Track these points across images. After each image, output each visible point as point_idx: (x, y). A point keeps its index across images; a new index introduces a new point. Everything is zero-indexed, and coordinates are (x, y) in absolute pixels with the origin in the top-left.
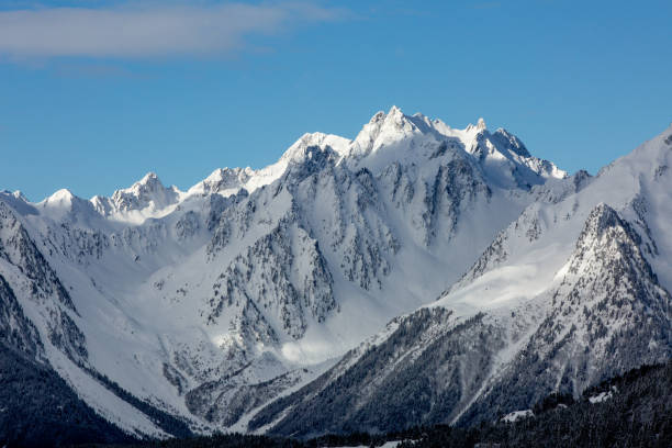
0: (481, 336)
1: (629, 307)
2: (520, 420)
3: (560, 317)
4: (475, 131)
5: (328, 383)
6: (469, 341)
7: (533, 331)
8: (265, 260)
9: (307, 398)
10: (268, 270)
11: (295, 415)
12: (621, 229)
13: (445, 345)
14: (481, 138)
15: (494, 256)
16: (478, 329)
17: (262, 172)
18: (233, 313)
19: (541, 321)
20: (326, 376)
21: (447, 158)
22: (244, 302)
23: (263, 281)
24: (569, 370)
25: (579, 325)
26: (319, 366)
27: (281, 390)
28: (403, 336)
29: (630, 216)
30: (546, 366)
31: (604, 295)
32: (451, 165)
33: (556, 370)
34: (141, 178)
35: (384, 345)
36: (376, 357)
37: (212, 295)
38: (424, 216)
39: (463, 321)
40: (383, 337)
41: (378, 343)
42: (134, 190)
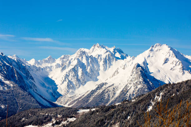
0: (113, 88)
1: (142, 83)
2: (118, 105)
3: (129, 84)
4: (113, 48)
5: (84, 97)
6: (111, 89)
7: (124, 87)
8: (72, 73)
9: (80, 100)
10: (72, 75)
11: (77, 103)
12: (140, 68)
13: (107, 90)
14: (114, 50)
15: (116, 73)
16: (113, 87)
17: (72, 56)
18: (66, 83)
19: (125, 85)
20: (83, 95)
21: (108, 53)
22: (68, 81)
23: (71, 77)
24: (130, 95)
25: (132, 86)
26: (82, 94)
27: (75, 98)
28: (98, 88)
29: (142, 65)
30: (126, 94)
31: (137, 80)
32: (109, 55)
33: (128, 95)
34: (48, 57)
35: (95, 90)
36: (93, 92)
37: (61, 79)
38: (103, 65)
39: (110, 85)
40: (94, 88)
41: (94, 89)
42: (47, 59)
